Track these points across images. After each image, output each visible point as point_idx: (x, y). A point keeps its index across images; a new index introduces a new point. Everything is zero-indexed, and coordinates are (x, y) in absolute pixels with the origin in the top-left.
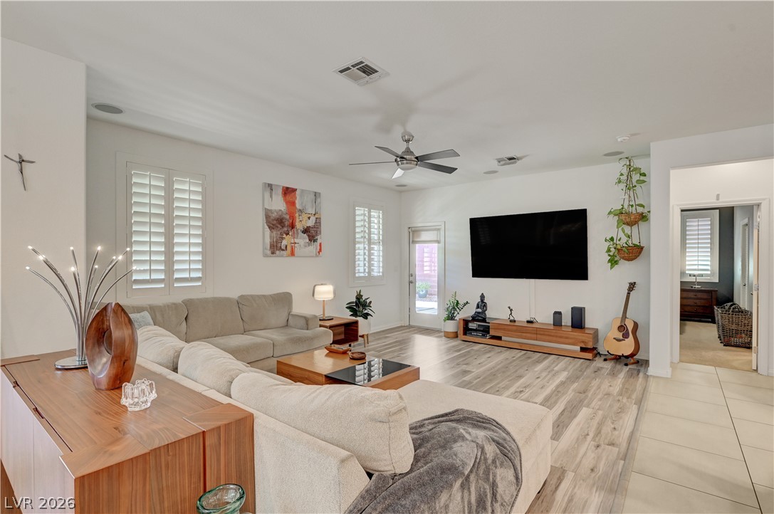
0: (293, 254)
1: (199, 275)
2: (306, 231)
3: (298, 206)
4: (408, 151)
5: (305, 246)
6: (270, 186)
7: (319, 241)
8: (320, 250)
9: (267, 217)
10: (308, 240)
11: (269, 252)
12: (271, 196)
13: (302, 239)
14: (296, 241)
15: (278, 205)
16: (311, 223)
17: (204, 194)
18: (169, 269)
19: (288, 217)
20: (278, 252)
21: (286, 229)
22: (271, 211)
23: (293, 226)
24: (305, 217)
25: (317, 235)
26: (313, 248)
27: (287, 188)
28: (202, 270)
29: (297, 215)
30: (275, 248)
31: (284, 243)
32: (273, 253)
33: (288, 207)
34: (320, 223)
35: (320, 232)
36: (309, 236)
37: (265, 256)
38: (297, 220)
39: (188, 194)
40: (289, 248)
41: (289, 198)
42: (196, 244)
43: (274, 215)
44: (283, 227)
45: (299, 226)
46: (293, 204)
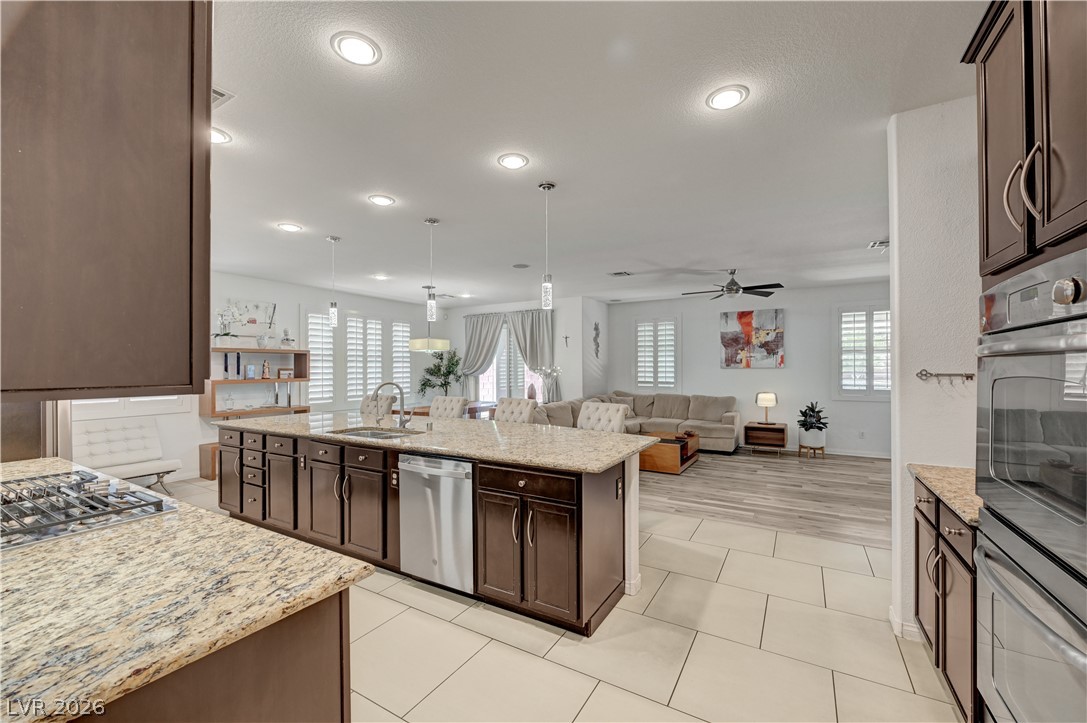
0: (748, 366)
1: (673, 380)
2: (764, 345)
3: (754, 325)
4: (733, 283)
5: (763, 359)
6: (726, 315)
7: (781, 353)
8: (782, 362)
9: (723, 338)
10: (766, 354)
11: (724, 365)
12: (726, 322)
13: (759, 355)
14: (752, 354)
15: (734, 327)
16: (769, 338)
17: (676, 330)
18: (656, 377)
19: (743, 336)
20: (732, 365)
21: (740, 346)
22: (726, 333)
23: (748, 343)
24: (762, 333)
25: (777, 348)
26: (773, 361)
27: (743, 313)
28: (675, 378)
29: (753, 333)
30: (730, 361)
31: (739, 357)
32: (728, 366)
33: (743, 328)
34: (782, 337)
35: (782, 346)
36: (767, 350)
37: (722, 367)
38: (754, 337)
39: (667, 330)
40: (744, 361)
41: (744, 320)
42: (662, 362)
43: (730, 336)
44: (738, 344)
45: (755, 341)
46: (749, 324)
